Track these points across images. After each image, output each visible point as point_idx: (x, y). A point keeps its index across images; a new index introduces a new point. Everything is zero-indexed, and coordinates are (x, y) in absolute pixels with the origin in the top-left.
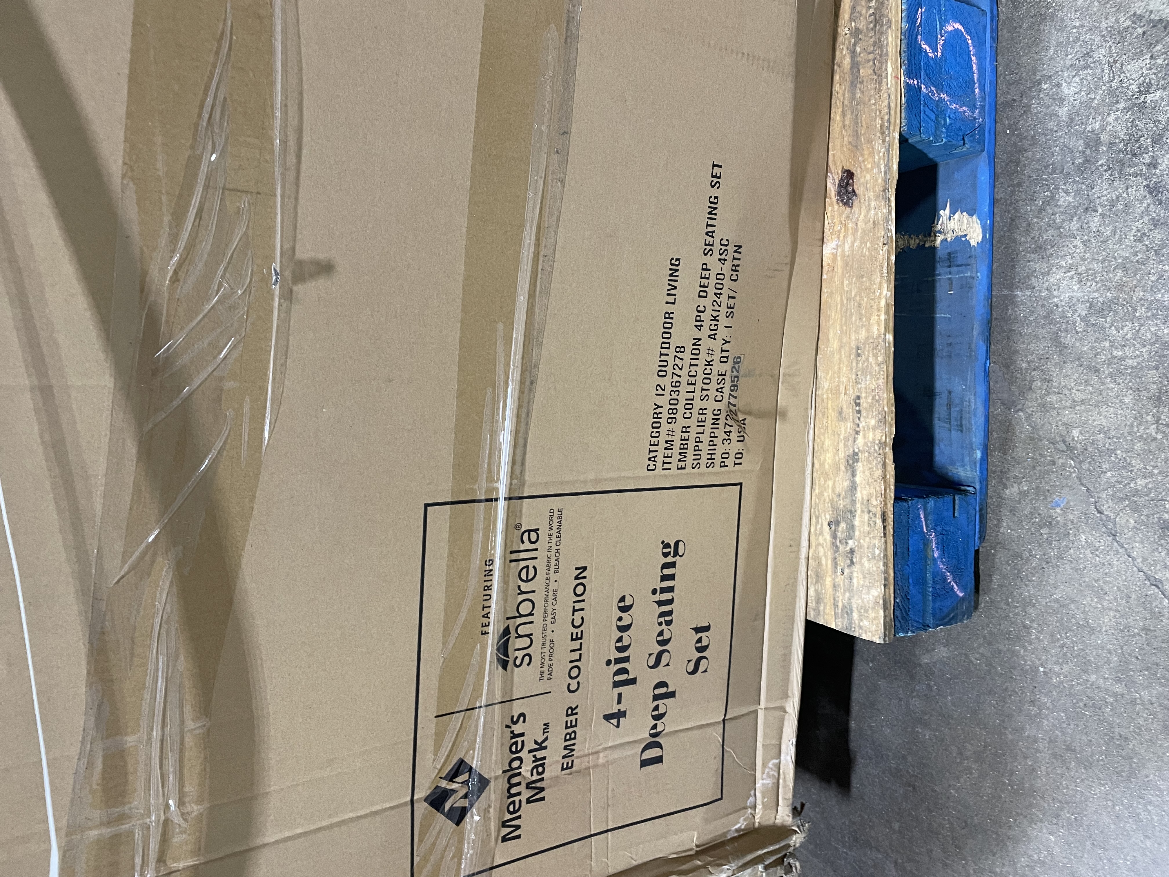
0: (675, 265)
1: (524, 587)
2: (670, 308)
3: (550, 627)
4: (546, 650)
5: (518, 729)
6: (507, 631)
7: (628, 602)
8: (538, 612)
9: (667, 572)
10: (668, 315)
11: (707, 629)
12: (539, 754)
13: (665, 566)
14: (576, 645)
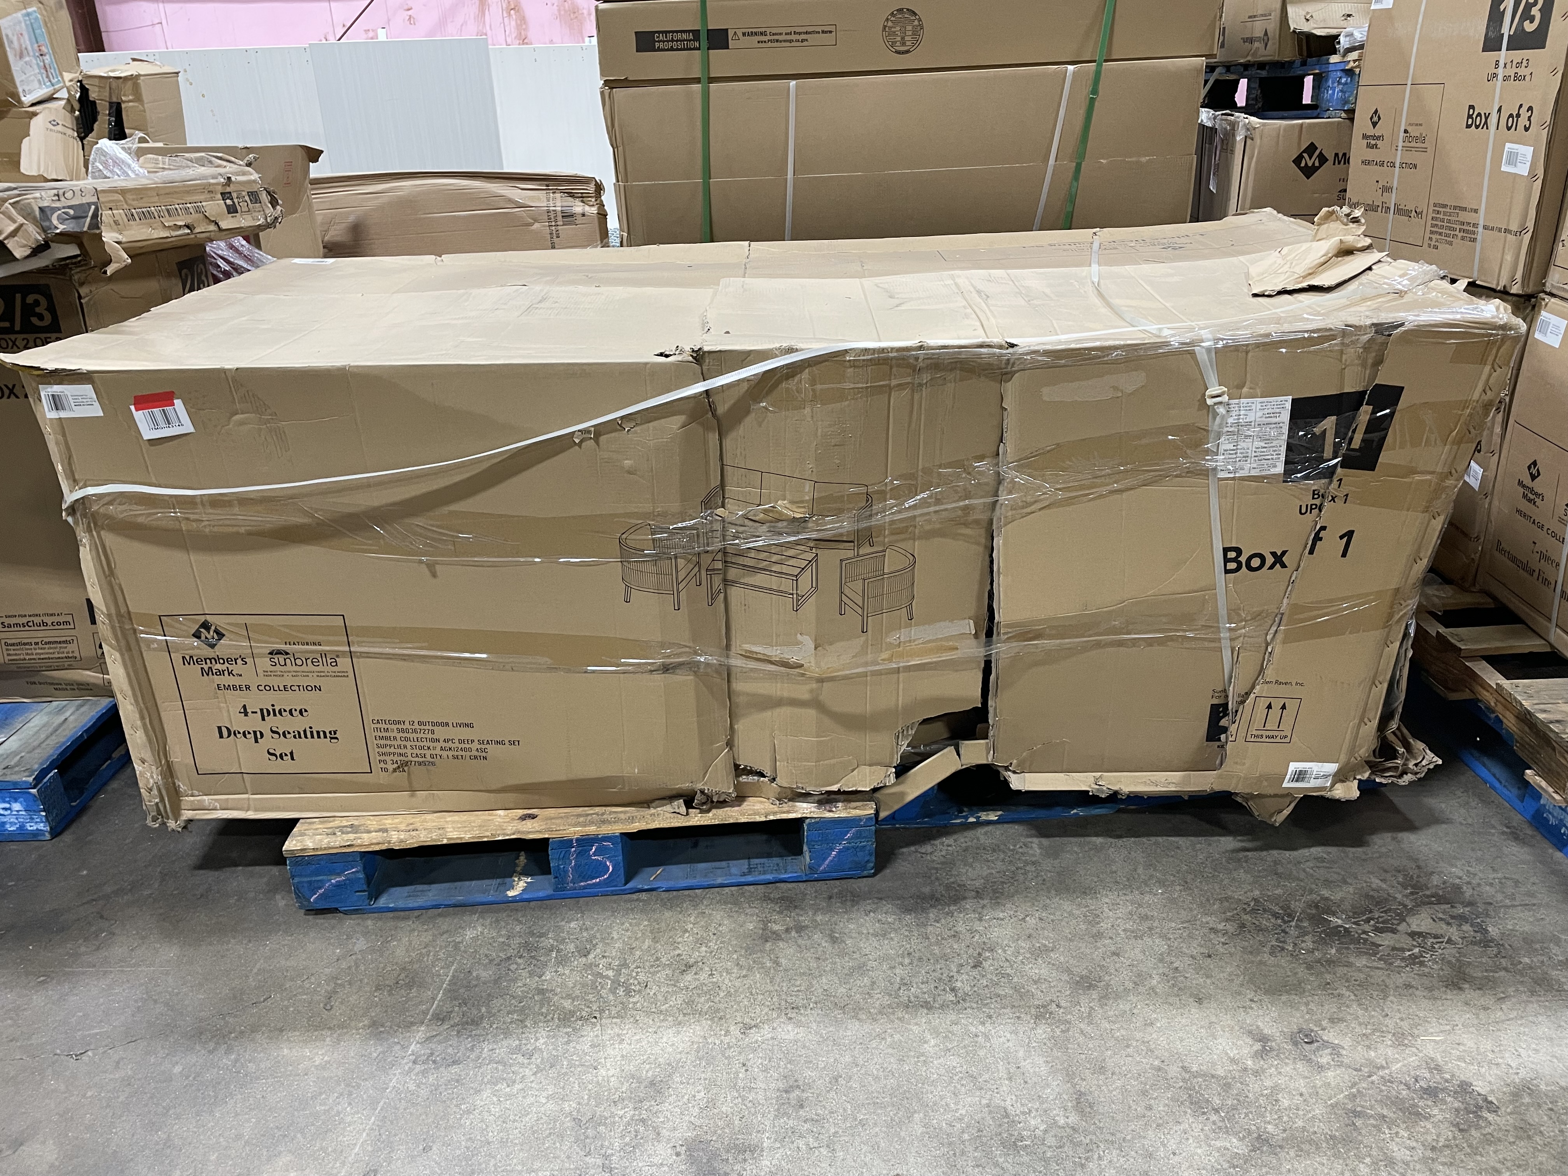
0: (469, 725)
1: (309, 661)
2: (450, 725)
3: (290, 674)
4: (279, 673)
5: (239, 661)
6: (287, 654)
7: (304, 714)
8: (297, 669)
9: (322, 734)
10: (447, 724)
11: (292, 759)
12: (226, 673)
13: (324, 733)
14: (282, 688)
